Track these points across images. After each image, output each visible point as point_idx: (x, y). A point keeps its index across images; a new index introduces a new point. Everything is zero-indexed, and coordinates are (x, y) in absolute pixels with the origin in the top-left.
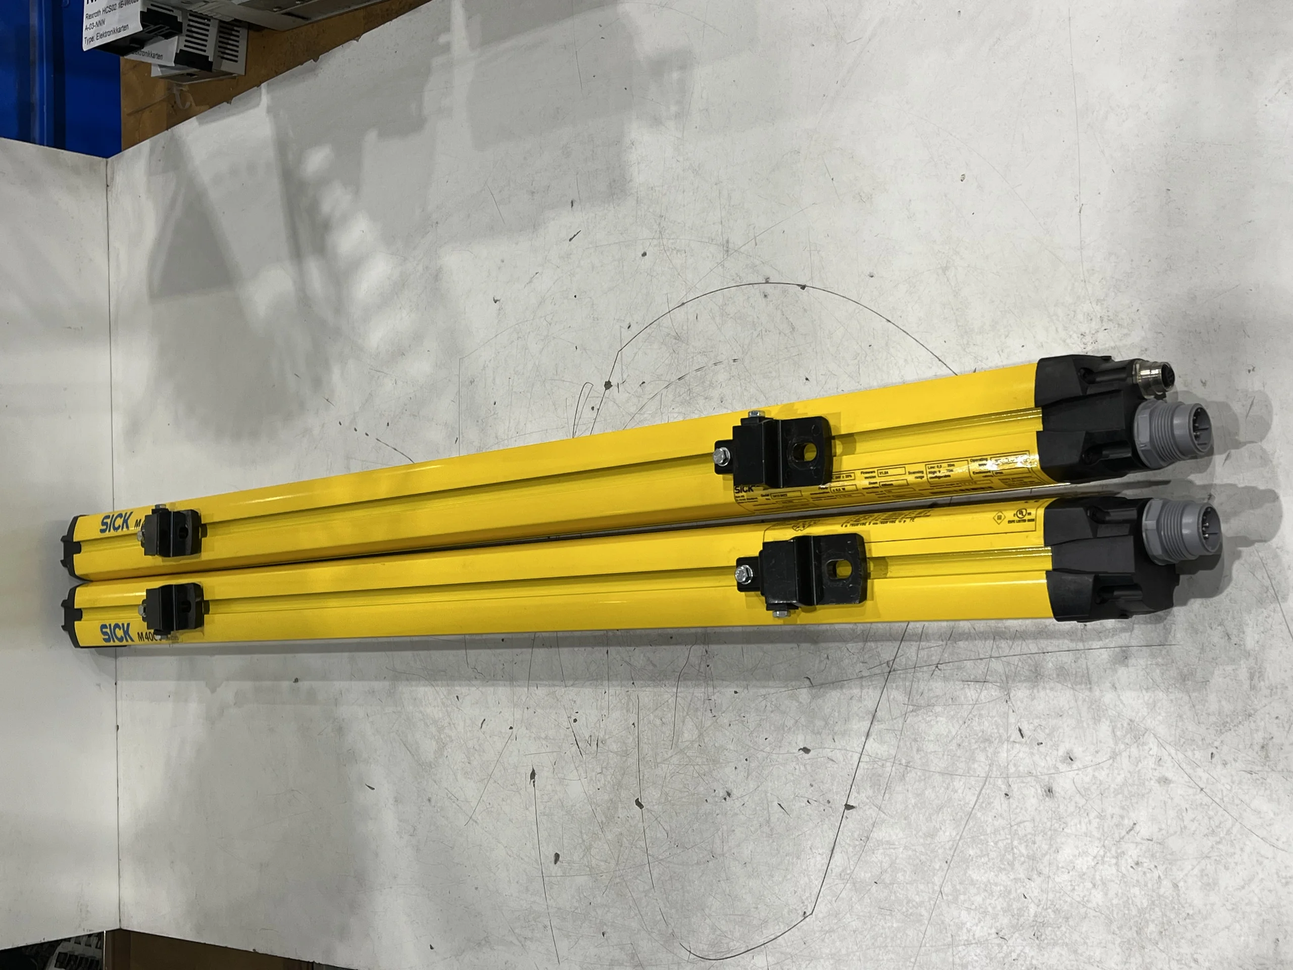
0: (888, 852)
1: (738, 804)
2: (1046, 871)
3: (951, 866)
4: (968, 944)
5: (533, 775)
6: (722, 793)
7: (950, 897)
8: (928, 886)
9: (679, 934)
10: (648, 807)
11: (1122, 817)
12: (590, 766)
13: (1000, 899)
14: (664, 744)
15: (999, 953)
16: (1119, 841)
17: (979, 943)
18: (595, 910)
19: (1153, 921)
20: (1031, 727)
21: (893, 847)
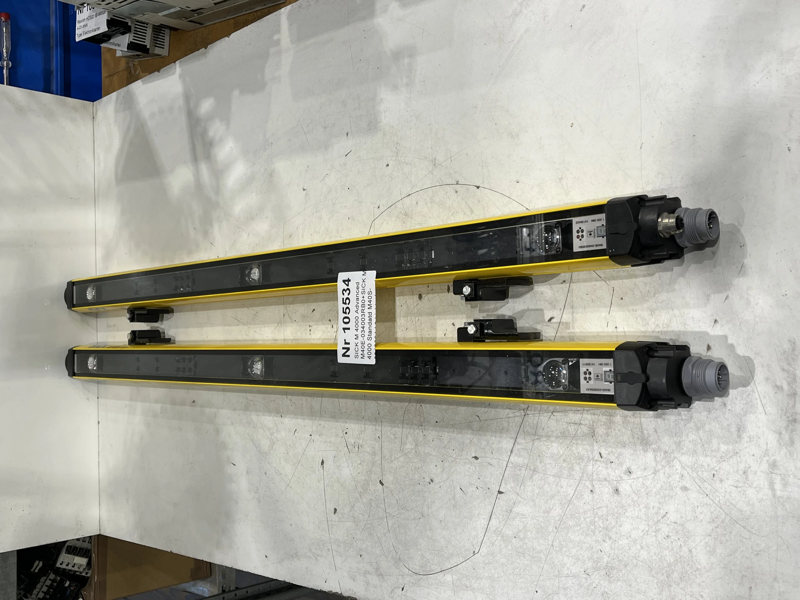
0: (522, 520)
1: (437, 487)
2: (614, 537)
3: (559, 530)
4: (568, 576)
5: (323, 463)
6: (428, 480)
7: (558, 549)
8: (545, 541)
9: (403, 559)
10: (386, 485)
11: (659, 508)
12: (354, 460)
13: (587, 551)
14: (396, 450)
15: (585, 583)
16: (657, 523)
17: (574, 576)
18: (356, 542)
19: (677, 571)
20: (607, 452)
21: (525, 517)
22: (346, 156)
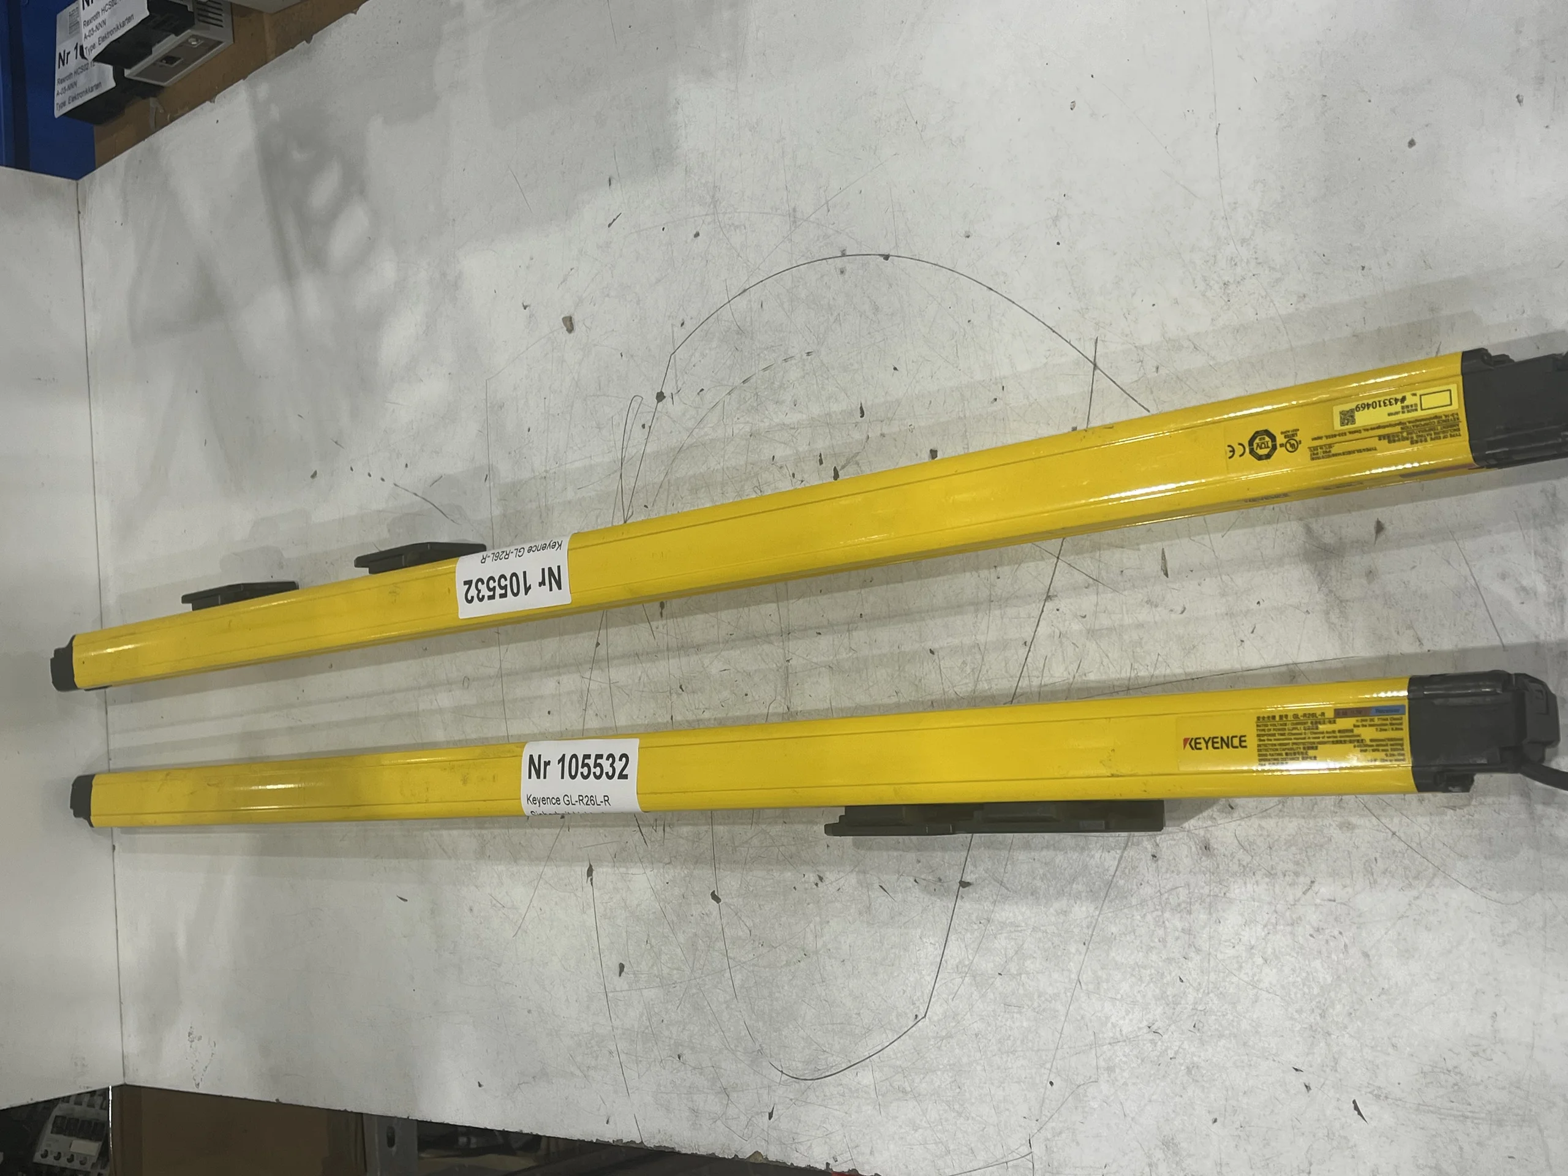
0: (1013, 935)
1: (832, 890)
2: (1205, 947)
3: (1090, 947)
4: (1114, 1042)
5: (589, 871)
6: (813, 878)
7: (1091, 987)
8: (1063, 974)
9: (768, 1051)
10: (727, 900)
11: (1296, 874)
12: (656, 856)
13: (1152, 985)
14: (743, 824)
15: (1153, 1051)
16: (1294, 905)
18: (668, 1029)
19: (1340, 1000)
21: (1019, 929)
22: (610, 225)
